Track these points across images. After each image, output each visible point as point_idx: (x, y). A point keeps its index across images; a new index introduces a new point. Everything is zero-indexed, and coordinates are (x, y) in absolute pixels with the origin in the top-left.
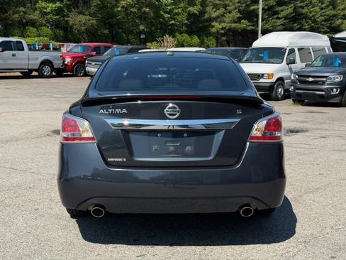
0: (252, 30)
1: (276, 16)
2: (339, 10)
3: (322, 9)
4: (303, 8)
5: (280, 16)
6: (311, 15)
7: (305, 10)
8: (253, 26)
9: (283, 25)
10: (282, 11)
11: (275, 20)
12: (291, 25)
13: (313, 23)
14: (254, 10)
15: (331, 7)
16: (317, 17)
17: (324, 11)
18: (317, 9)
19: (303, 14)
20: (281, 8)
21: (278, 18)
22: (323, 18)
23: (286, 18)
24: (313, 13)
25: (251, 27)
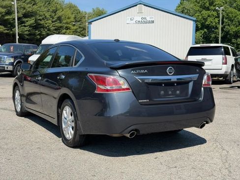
0: (7, 33)
1: (23, 24)
2: (63, 23)
3: (53, 22)
4: (41, 20)
5: (26, 24)
6: (46, 26)
7: (42, 22)
8: (8, 30)
9: (29, 31)
10: (27, 21)
11: (23, 27)
12: (34, 31)
13: (48, 31)
14: (8, 19)
15: (58, 21)
16: (50, 27)
17: (54, 23)
18: (50, 21)
19: (41, 25)
20: (26, 19)
21: (25, 26)
22: (54, 28)
23: (30, 26)
24: (48, 24)
25: (6, 31)
